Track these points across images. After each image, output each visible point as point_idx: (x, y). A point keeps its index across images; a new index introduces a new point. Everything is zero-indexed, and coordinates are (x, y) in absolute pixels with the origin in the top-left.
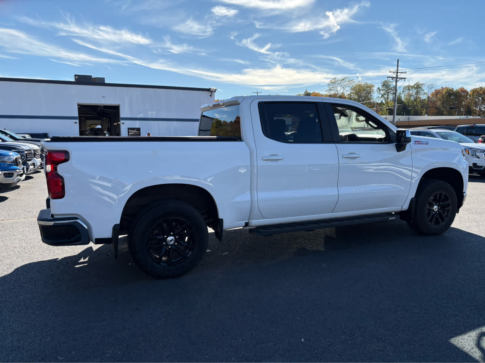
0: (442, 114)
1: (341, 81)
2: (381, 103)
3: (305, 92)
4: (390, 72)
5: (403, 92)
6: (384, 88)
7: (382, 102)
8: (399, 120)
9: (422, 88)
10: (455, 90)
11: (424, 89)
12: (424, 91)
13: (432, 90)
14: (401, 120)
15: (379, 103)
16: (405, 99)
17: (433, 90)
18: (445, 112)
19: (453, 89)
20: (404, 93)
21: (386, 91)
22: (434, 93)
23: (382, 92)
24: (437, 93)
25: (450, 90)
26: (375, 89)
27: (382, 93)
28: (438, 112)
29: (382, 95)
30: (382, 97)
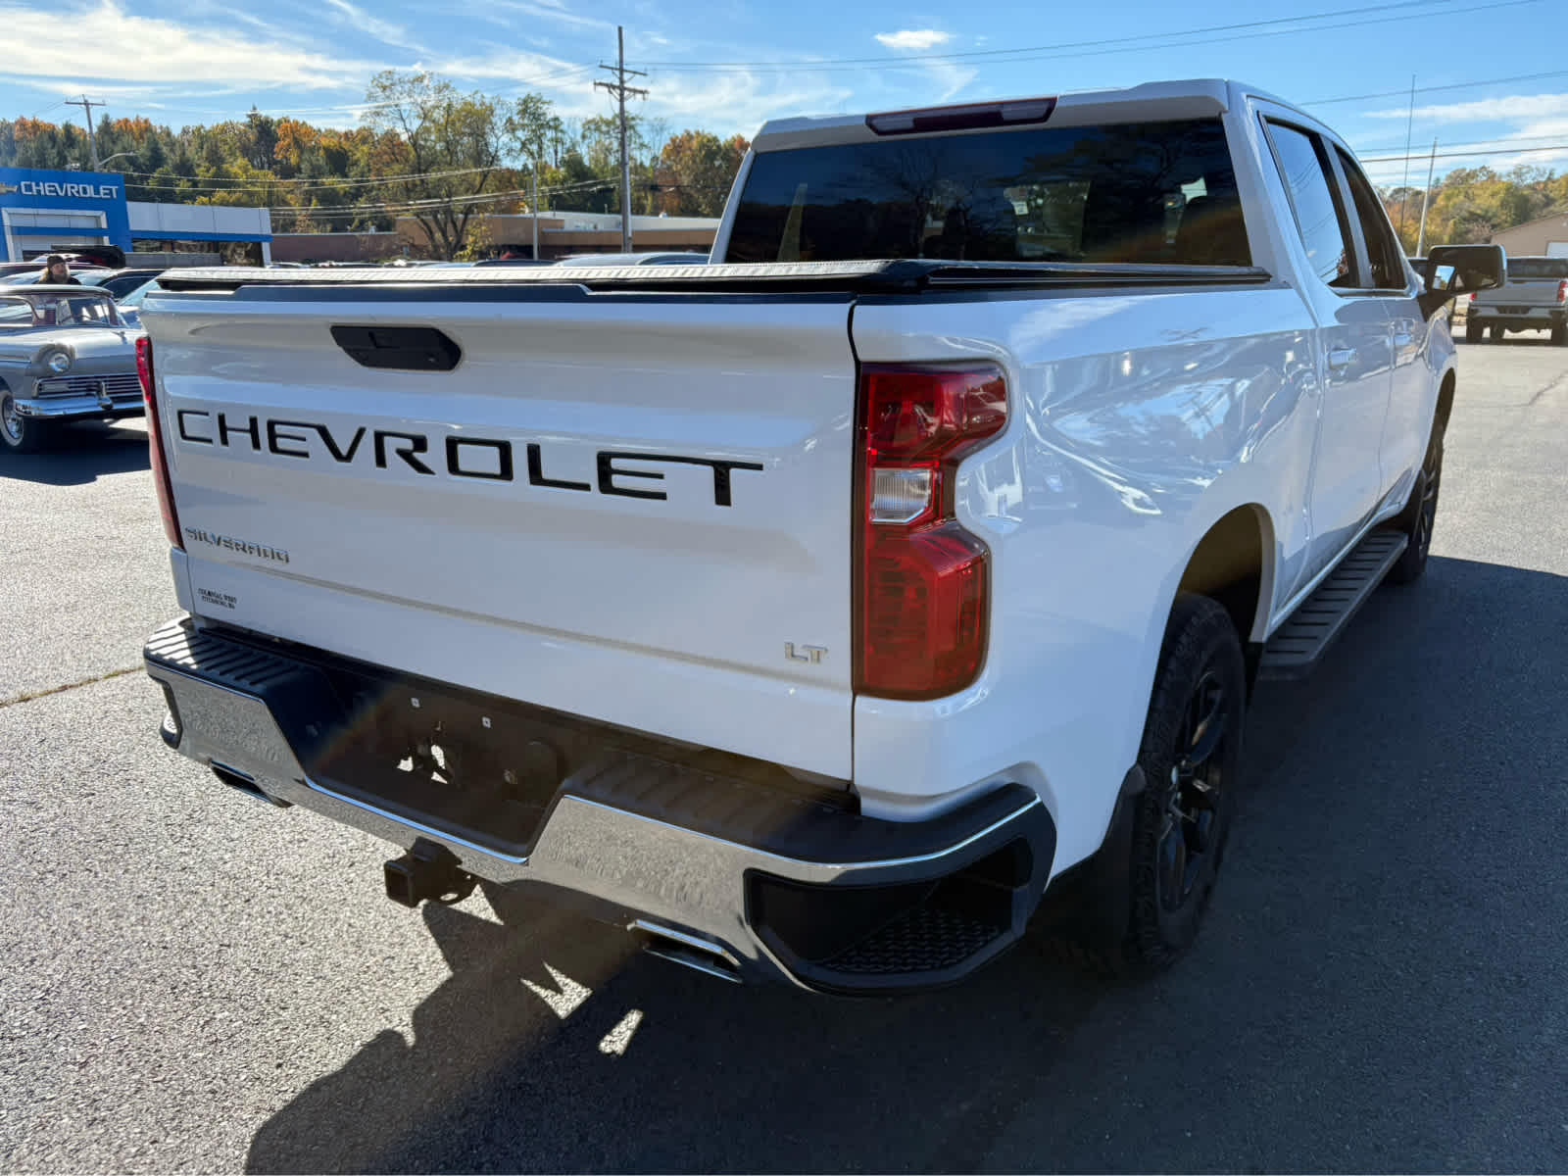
0: (695, 213)
1: (413, 83)
2: (523, 171)
3: (249, 116)
4: (601, 66)
5: (584, 137)
6: (526, 121)
7: (525, 166)
8: (595, 227)
9: (638, 128)
10: (722, 141)
11: (641, 133)
12: (640, 137)
13: (663, 138)
14: (600, 228)
15: (518, 171)
16: (592, 158)
17: (665, 140)
18: (703, 207)
19: (715, 139)
20: (587, 141)
21: (533, 131)
22: (669, 145)
23: (520, 134)
24: (677, 147)
25: (709, 141)
26: (499, 122)
27: (523, 139)
28: (687, 207)
29: (524, 144)
30: (521, 150)
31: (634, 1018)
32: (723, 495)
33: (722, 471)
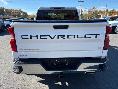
31: (66, 82)
32: (96, 37)
33: (96, 35)
